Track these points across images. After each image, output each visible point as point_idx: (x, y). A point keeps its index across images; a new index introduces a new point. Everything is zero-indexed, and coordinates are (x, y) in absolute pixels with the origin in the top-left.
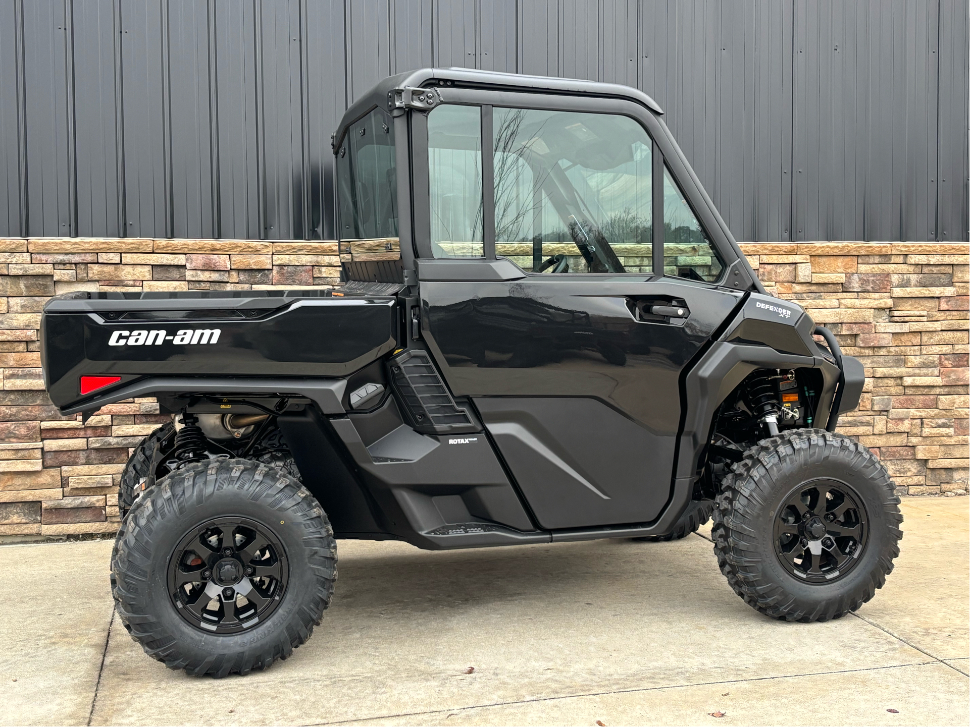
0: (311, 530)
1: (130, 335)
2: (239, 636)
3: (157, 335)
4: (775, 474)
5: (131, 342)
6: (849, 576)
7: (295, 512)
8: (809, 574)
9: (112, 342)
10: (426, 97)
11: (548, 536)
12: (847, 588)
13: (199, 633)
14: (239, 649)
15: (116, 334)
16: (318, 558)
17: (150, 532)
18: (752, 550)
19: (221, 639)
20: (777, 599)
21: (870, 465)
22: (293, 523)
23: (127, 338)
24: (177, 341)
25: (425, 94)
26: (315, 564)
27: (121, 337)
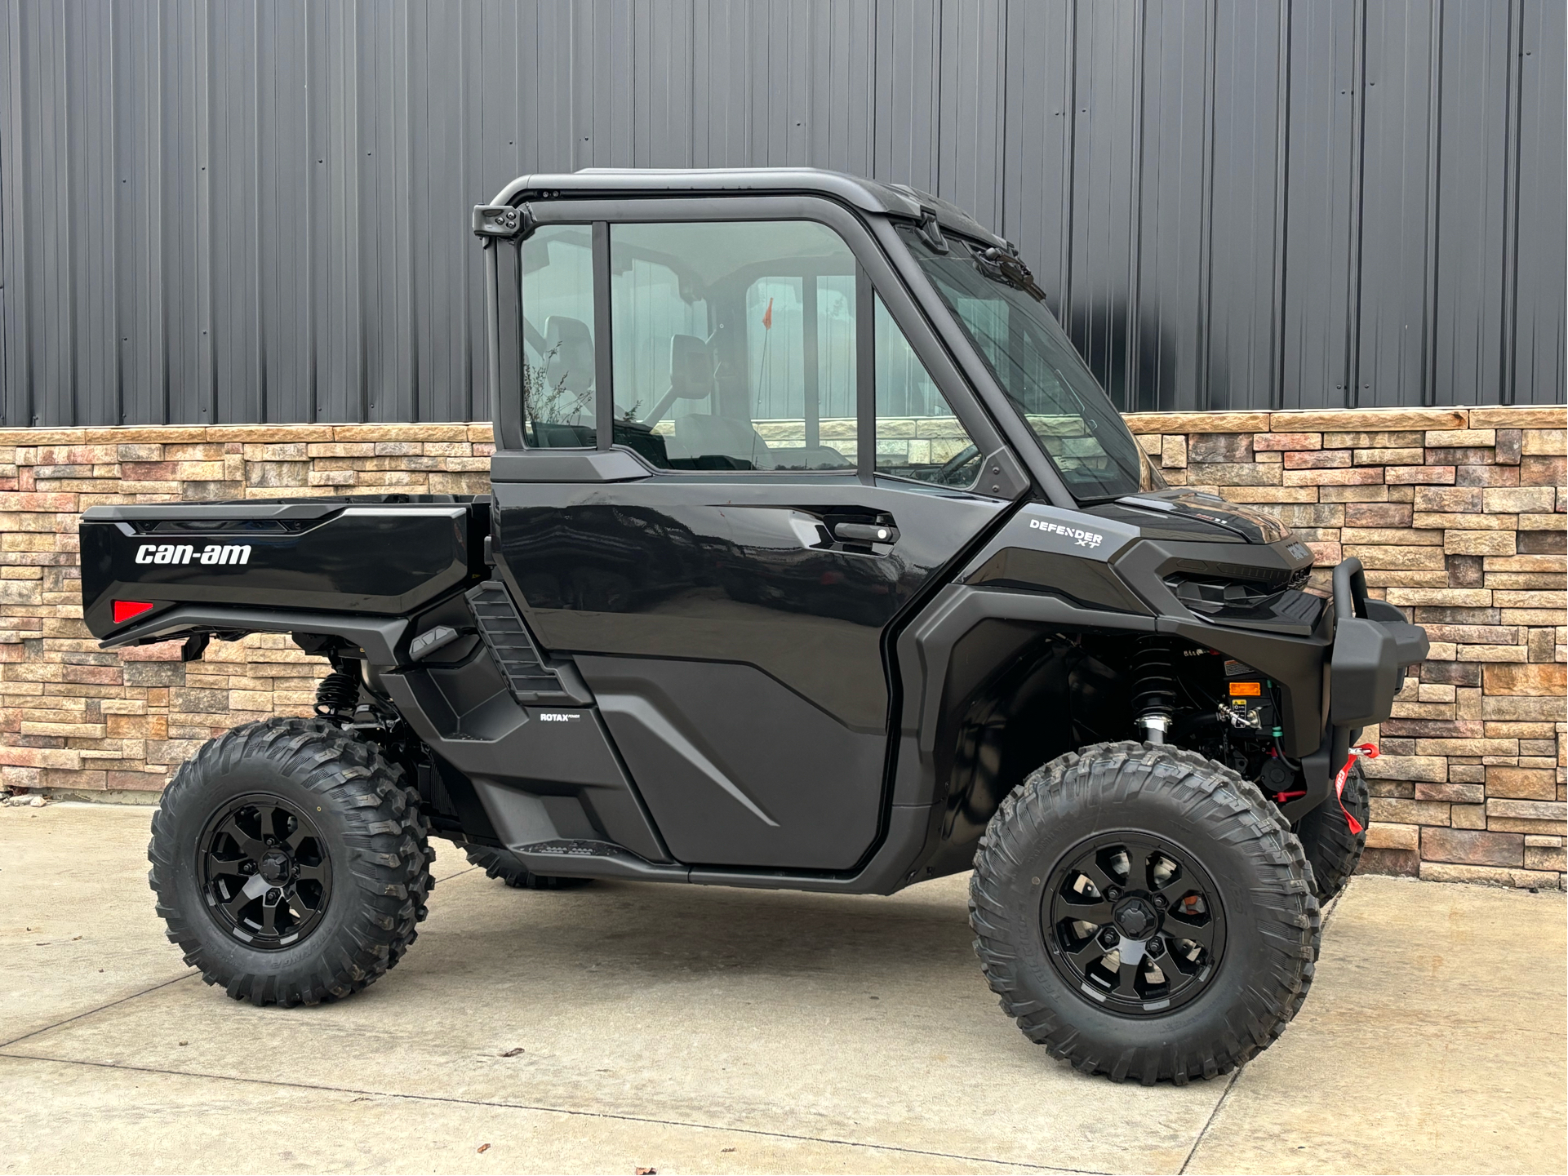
0: (355, 824)
1: (157, 551)
2: (274, 955)
3: (184, 551)
4: (1040, 814)
5: (158, 560)
6: (1187, 1012)
7: (334, 796)
8: (1114, 996)
9: (139, 560)
10: (506, 219)
11: (687, 873)
12: (1179, 1032)
13: (230, 942)
14: (270, 971)
15: (142, 549)
16: (362, 863)
17: (174, 801)
18: (1000, 939)
19: (254, 955)
20: (1047, 1030)
21: (1223, 816)
22: (331, 812)
23: (153, 554)
24: (204, 560)
25: (504, 215)
26: (358, 872)
27: (147, 553)
